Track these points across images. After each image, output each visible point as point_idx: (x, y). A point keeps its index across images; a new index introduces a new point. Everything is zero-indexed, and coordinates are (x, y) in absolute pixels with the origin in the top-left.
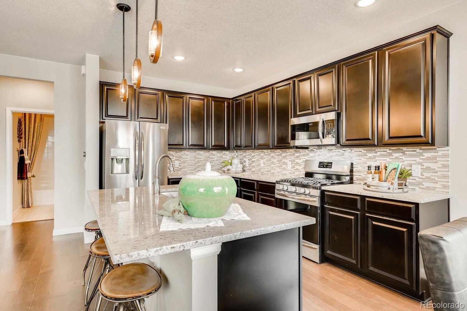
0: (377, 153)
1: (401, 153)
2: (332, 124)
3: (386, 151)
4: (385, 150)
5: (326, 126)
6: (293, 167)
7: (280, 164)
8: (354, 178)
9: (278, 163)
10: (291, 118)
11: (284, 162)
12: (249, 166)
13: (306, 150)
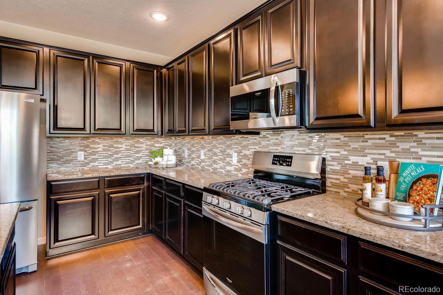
0: (367, 142)
1: (414, 141)
2: (291, 91)
3: (384, 139)
4: (383, 136)
5: (282, 94)
6: (239, 161)
7: (224, 155)
8: (328, 183)
9: (221, 154)
10: (232, 85)
11: (228, 154)
12: (188, 158)
13: (256, 137)
